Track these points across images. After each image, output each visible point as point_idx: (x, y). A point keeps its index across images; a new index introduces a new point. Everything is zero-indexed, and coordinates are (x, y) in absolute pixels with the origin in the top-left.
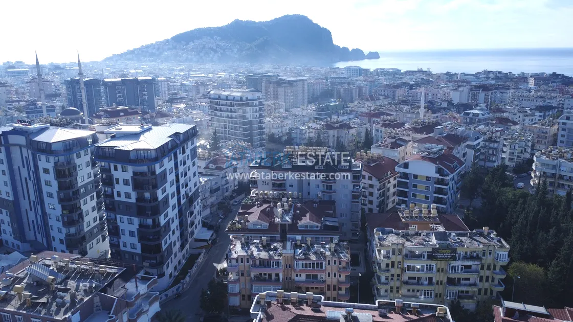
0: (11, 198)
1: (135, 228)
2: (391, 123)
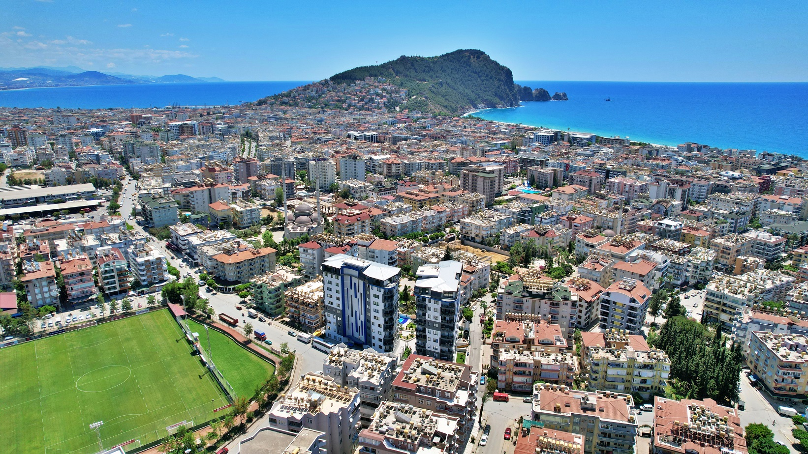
0: (341, 308)
1: (438, 337)
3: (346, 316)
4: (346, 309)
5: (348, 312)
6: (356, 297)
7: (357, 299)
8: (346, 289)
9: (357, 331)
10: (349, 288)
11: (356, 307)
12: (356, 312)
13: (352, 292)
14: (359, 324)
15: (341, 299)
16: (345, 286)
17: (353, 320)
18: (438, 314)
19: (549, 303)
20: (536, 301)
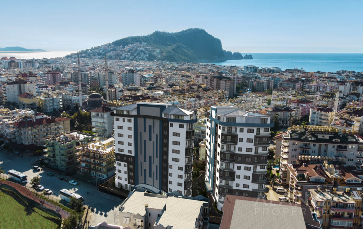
0: (133, 155)
2: (325, 108)
3: (139, 162)
4: (139, 155)
5: (141, 158)
6: (150, 139)
7: (152, 143)
8: (139, 132)
10: (143, 131)
12: (150, 157)
13: (146, 136)
14: (153, 170)
15: (133, 144)
16: (138, 129)
17: (146, 166)
19: (336, 147)
20: (322, 145)
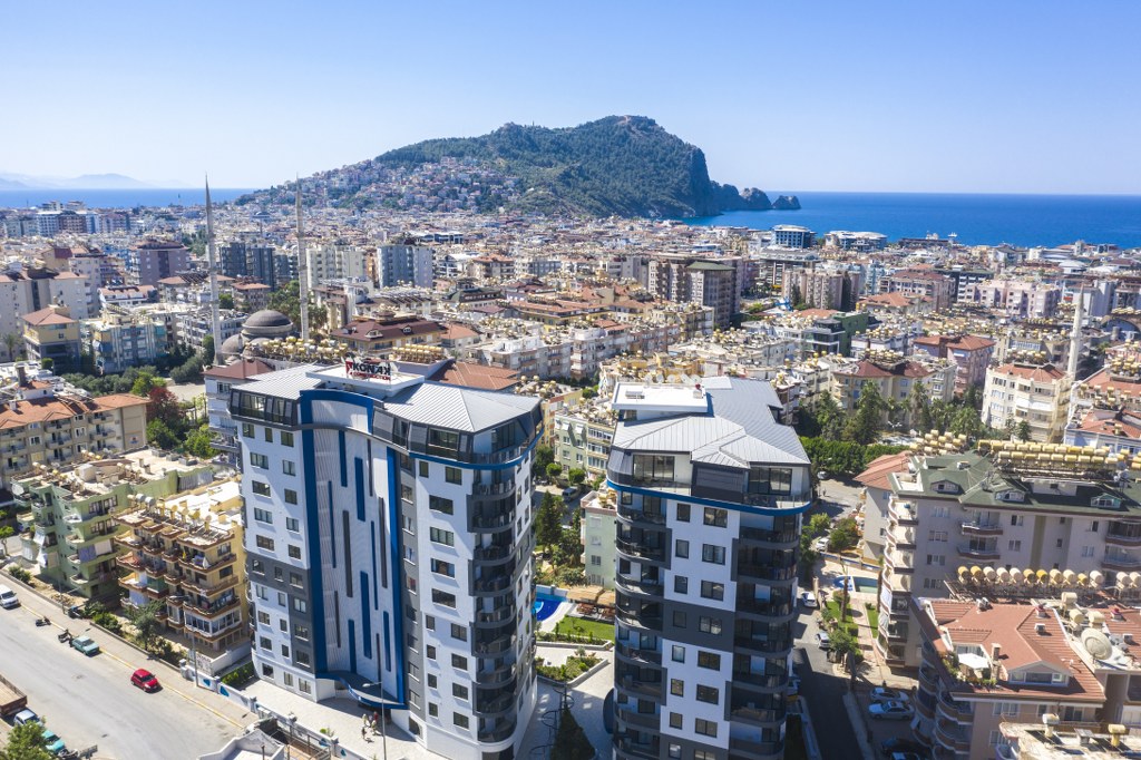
3: (328, 594)
4: (326, 566)
5: (333, 578)
6: (361, 516)
7: (366, 526)
8: (321, 484)
9: (368, 652)
10: (337, 482)
11: (362, 560)
12: (364, 576)
13: (346, 498)
14: (377, 626)
15: (303, 527)
16: (319, 473)
17: (351, 608)
18: (722, 574)
19: (1102, 527)
20: (1048, 521)
